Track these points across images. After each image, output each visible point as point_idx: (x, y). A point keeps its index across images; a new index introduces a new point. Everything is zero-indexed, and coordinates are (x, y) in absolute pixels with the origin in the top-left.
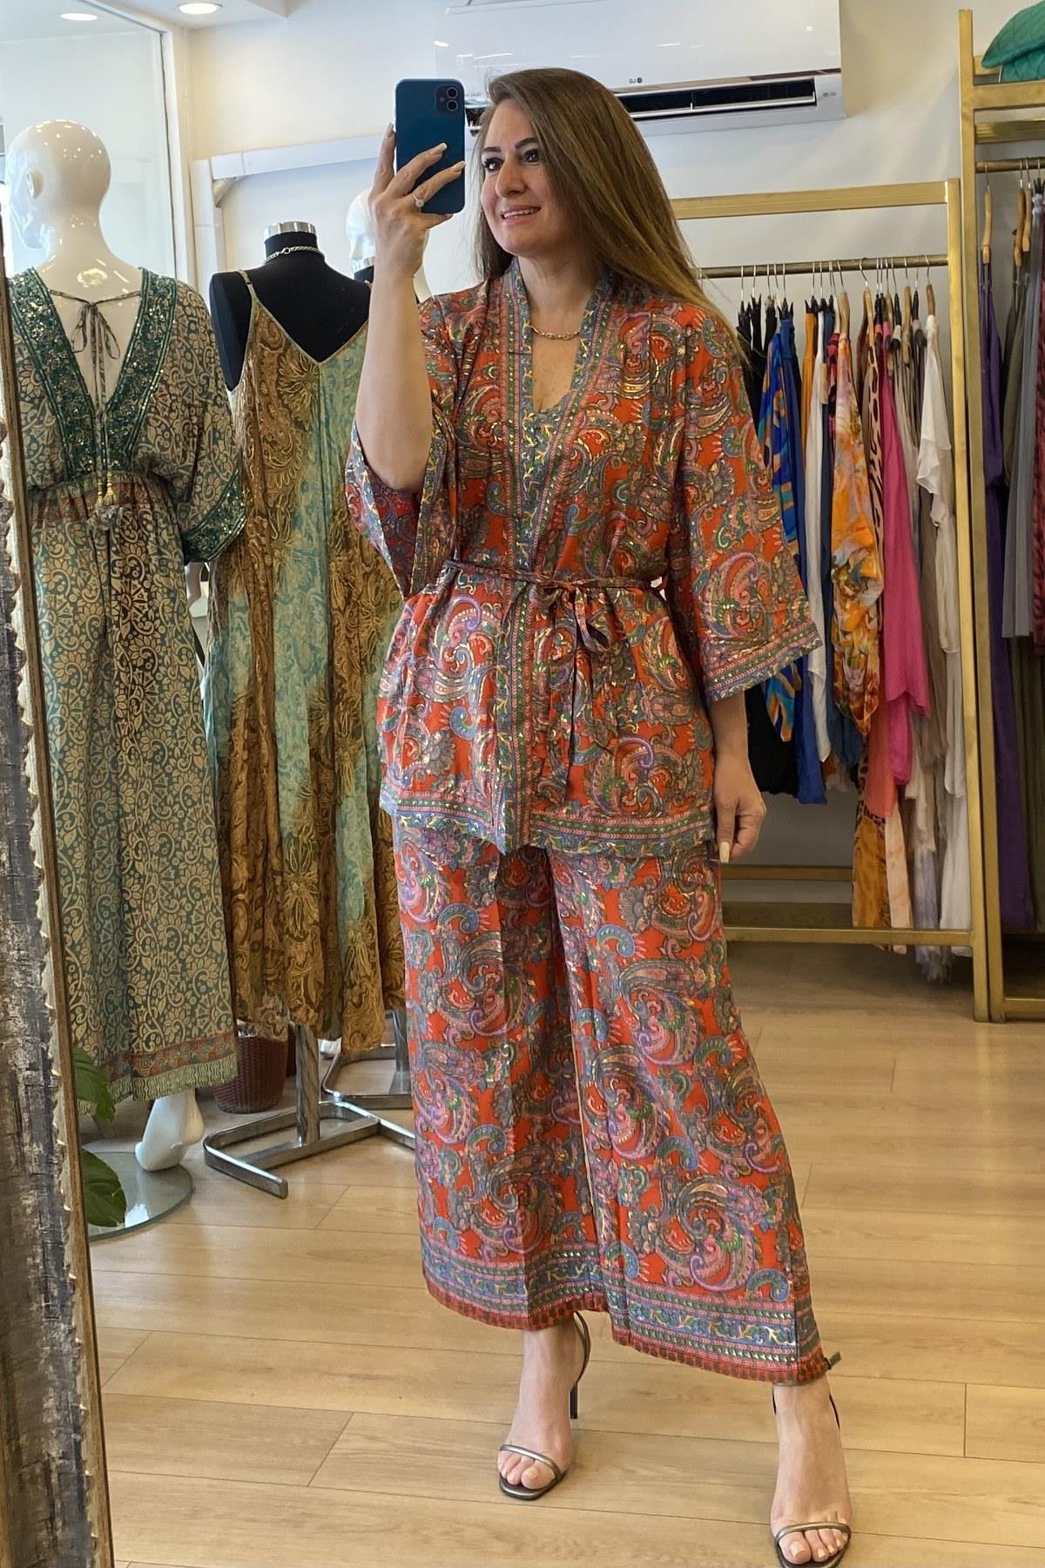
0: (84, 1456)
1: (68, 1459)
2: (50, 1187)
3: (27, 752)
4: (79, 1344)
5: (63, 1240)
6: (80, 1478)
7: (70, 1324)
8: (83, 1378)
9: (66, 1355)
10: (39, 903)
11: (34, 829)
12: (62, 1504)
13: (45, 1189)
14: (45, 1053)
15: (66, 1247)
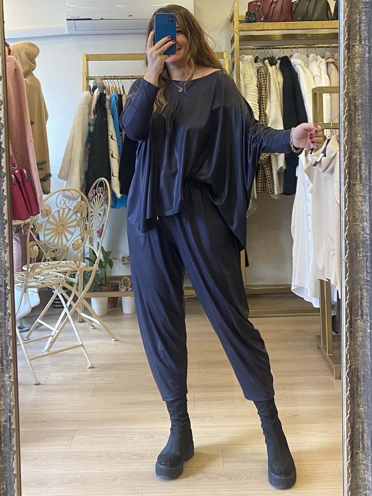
0: (13, 420)
1: (7, 422)
2: (5, 327)
3: (4, 181)
4: (12, 382)
5: (8, 345)
6: (10, 429)
7: (9, 374)
8: (13, 393)
9: (8, 385)
10: (5, 231)
11: (5, 206)
12: (4, 439)
13: (3, 328)
14: (5, 281)
15: (9, 348)
